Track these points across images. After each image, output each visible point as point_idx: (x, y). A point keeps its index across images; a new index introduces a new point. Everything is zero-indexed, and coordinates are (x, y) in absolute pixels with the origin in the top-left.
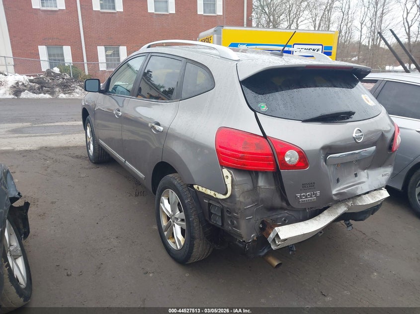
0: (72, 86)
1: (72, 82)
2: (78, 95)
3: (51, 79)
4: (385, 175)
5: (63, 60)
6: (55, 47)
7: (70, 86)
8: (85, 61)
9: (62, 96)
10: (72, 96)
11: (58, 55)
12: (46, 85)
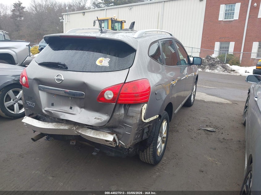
0: (216, 65)
1: (218, 63)
2: (217, 71)
3: (207, 61)
4: (98, 119)
5: (228, 51)
6: (225, 42)
7: (215, 65)
8: (242, 51)
9: (208, 70)
10: (213, 71)
11: (226, 48)
12: (203, 64)
